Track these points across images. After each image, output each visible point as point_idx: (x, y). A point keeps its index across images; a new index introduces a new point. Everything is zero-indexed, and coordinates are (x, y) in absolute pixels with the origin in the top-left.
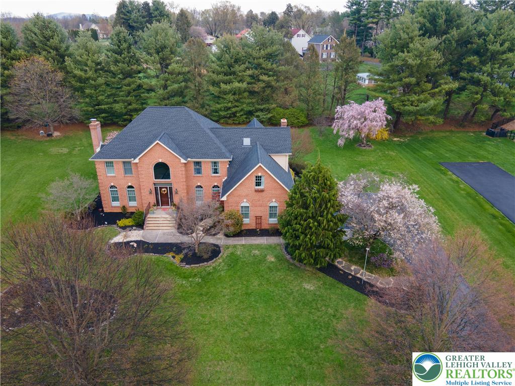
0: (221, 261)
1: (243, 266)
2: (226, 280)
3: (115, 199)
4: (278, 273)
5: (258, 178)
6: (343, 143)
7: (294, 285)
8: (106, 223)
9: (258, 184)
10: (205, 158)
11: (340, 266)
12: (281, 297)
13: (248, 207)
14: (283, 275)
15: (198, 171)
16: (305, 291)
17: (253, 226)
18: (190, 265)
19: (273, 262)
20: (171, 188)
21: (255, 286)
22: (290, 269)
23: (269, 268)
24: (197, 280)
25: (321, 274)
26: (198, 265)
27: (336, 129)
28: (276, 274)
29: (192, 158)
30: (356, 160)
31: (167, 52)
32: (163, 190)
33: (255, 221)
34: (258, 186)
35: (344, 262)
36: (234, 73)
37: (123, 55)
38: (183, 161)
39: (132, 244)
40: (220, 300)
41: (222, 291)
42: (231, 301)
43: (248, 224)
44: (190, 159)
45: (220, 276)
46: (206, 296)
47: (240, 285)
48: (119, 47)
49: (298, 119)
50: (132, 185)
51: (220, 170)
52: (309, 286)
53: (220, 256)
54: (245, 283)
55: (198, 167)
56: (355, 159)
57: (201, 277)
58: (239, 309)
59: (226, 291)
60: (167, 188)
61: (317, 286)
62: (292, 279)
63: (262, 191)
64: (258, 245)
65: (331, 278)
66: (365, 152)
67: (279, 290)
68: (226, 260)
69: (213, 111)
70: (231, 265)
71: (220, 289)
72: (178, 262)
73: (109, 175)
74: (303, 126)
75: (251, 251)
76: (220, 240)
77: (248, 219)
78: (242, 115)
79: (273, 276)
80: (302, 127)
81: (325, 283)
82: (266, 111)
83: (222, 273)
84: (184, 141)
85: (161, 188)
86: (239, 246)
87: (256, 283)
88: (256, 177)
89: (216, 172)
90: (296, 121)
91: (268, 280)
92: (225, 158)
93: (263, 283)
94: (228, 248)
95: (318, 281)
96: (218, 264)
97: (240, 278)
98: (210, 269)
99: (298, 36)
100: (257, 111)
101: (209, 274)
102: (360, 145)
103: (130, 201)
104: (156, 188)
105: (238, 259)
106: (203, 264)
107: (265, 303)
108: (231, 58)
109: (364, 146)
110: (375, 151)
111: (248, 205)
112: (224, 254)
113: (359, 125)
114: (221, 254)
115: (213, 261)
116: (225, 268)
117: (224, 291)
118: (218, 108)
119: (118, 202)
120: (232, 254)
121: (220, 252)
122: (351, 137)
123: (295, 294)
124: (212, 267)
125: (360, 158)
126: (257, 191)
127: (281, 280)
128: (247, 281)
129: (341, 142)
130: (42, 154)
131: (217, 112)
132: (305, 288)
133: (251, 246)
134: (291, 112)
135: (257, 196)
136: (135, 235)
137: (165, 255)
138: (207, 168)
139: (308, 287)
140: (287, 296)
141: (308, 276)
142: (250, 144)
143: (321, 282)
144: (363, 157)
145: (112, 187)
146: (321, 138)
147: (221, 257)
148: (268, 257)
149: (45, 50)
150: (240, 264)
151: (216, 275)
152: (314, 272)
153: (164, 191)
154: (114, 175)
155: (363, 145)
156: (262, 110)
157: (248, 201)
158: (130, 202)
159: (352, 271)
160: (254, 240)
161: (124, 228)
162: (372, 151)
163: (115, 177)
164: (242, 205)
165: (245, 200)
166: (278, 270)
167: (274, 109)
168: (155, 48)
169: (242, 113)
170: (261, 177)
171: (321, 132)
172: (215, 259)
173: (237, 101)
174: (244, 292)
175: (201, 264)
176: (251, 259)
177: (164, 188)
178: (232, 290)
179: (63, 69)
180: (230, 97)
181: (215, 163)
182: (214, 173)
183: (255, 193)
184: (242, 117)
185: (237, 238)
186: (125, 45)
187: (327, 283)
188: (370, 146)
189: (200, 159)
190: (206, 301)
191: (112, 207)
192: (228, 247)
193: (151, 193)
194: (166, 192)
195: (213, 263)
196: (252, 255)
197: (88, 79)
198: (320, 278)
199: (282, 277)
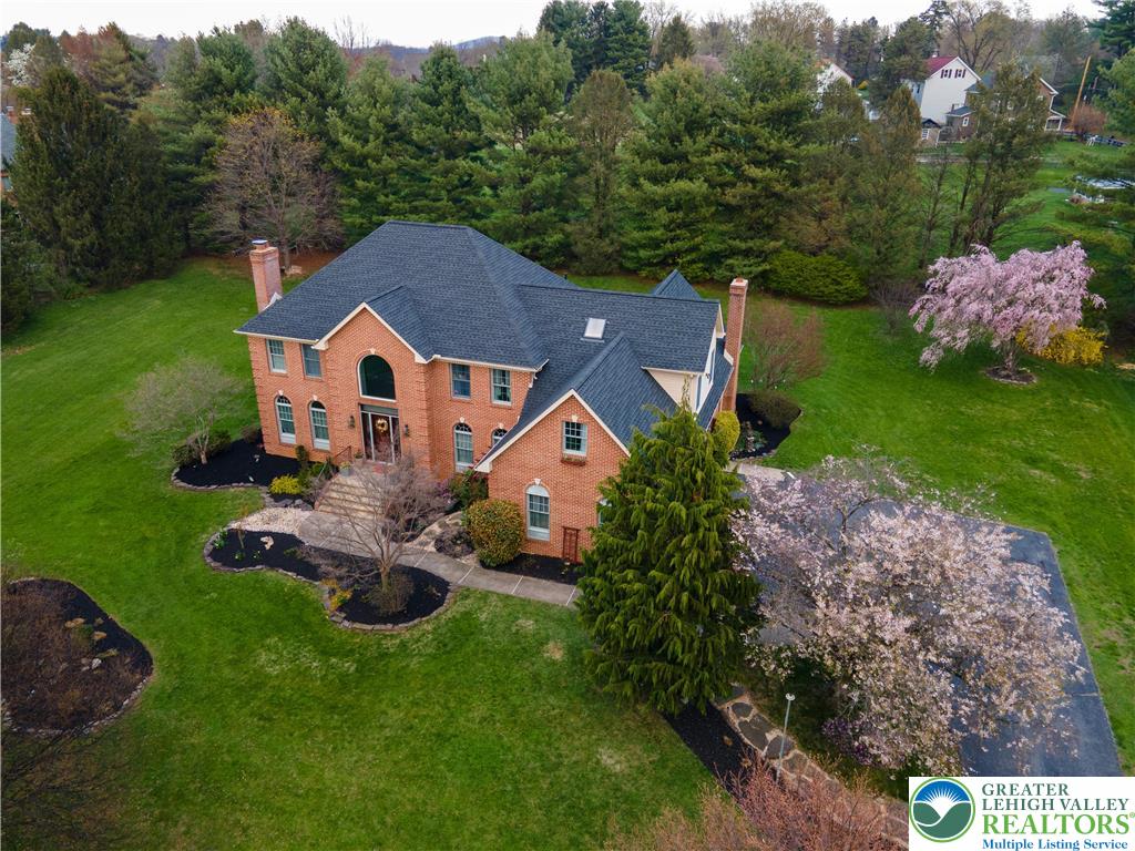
0: (429, 627)
1: (475, 654)
2: (412, 685)
3: (288, 428)
4: (552, 700)
5: (572, 429)
6: (934, 361)
7: (577, 743)
8: (251, 479)
9: (574, 444)
10: (476, 359)
11: (737, 722)
12: (520, 770)
13: (546, 499)
14: (560, 707)
15: (464, 389)
16: (594, 770)
17: (557, 552)
18: (354, 621)
19: (554, 663)
20: (395, 421)
21: (473, 721)
22: (590, 695)
23: (535, 677)
24: (347, 665)
25: (666, 732)
26: (369, 627)
27: (924, 317)
28: (545, 698)
29: (447, 356)
30: (962, 413)
31: (530, 101)
32: (379, 422)
33: (561, 538)
34: (573, 448)
35: (755, 711)
36: (683, 157)
37: (440, 108)
38: (419, 359)
39: (264, 539)
40: (366, 735)
41: (385, 713)
42: (390, 745)
43: (545, 544)
44: (439, 356)
45: (403, 668)
46: (341, 714)
47: (438, 708)
48: (436, 88)
49: (839, 283)
50: (321, 401)
51: (512, 393)
52: (612, 759)
53: (434, 614)
54: (452, 705)
55: (461, 378)
56: (963, 409)
57: (359, 661)
58: (398, 775)
59: (395, 716)
60: (387, 419)
61: (636, 763)
62: (581, 724)
63: (581, 463)
64: (546, 605)
65: (690, 752)
66: (1001, 391)
67: (526, 748)
68: (444, 630)
69: (625, 246)
70: (445, 645)
71: (383, 706)
72: (333, 607)
73: (275, 371)
74: (853, 301)
75: (517, 618)
76: (462, 572)
77: (546, 531)
78: (693, 262)
79: (533, 704)
80: (847, 304)
81: (663, 763)
82: (757, 257)
83: (414, 663)
84: (442, 310)
85: (375, 418)
86: (495, 597)
87: (480, 710)
88: (568, 424)
89: (504, 396)
90: (833, 288)
91: (514, 711)
92: (522, 364)
93: (498, 717)
94: (467, 597)
95: (645, 750)
96: (416, 634)
97: (449, 686)
98: (391, 645)
99: (945, 74)
100: (734, 253)
101: (384, 655)
102: (995, 373)
103: (317, 437)
104: (364, 416)
105: (472, 633)
106: (383, 627)
107: (472, 777)
108: (678, 121)
109: (1008, 377)
110: (1033, 393)
111: (547, 495)
112: (450, 610)
113: (987, 314)
114: (441, 609)
115: (411, 623)
116: (429, 650)
117: (391, 712)
118: (638, 242)
119: (293, 436)
120: (467, 615)
121: (442, 605)
122: (960, 345)
123: (562, 772)
124: (398, 641)
125: (977, 409)
126: (567, 462)
127: (547, 719)
128: (461, 701)
129: (929, 356)
130: (245, 309)
131: (634, 249)
132: (598, 762)
133: (525, 603)
134: (822, 264)
135: (567, 475)
136: (288, 520)
137: (317, 583)
138: (481, 384)
139: (610, 762)
140: (539, 772)
141: (628, 728)
142: (600, 336)
143: (655, 757)
144: (989, 406)
145: (281, 399)
146: (889, 340)
147: (436, 618)
148: (551, 644)
149: (298, 95)
150: (468, 649)
151: (394, 665)
152: (649, 720)
153: (383, 425)
154: (283, 372)
155: (1004, 373)
156: (747, 253)
157: (545, 484)
158: (318, 440)
159: (763, 743)
160: (545, 589)
161: (279, 498)
162: (1026, 392)
163: (286, 376)
164: (531, 491)
165: (537, 481)
166: (555, 689)
167: (777, 251)
168: (508, 92)
169: (694, 255)
170: (579, 426)
171: (892, 324)
172: (416, 621)
173: (684, 225)
174: (433, 730)
175: (377, 627)
176: (505, 641)
177: (381, 417)
178: (413, 713)
179: (323, 134)
180: (662, 215)
181: (504, 373)
182: (500, 398)
183: (561, 467)
184: (694, 266)
185: (505, 575)
186: (447, 86)
187: (671, 765)
188: (1027, 378)
189: (464, 358)
190: (334, 728)
191: (281, 444)
192: (466, 593)
193: (352, 426)
194: (385, 429)
195: (408, 629)
196: (514, 629)
197: (365, 157)
198: (659, 742)
199: (557, 711)
